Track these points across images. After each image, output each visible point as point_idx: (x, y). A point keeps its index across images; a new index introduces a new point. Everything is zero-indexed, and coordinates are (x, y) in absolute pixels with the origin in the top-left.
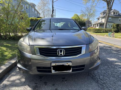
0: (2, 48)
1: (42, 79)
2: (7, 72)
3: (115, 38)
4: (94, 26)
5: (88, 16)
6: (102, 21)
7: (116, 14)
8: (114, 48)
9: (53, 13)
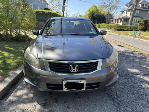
0: (3, 53)
1: (52, 94)
2: (13, 85)
3: (141, 39)
4: (116, 22)
5: (110, 7)
6: (127, 15)
7: (146, 6)
8: (137, 54)
9: (64, 4)
